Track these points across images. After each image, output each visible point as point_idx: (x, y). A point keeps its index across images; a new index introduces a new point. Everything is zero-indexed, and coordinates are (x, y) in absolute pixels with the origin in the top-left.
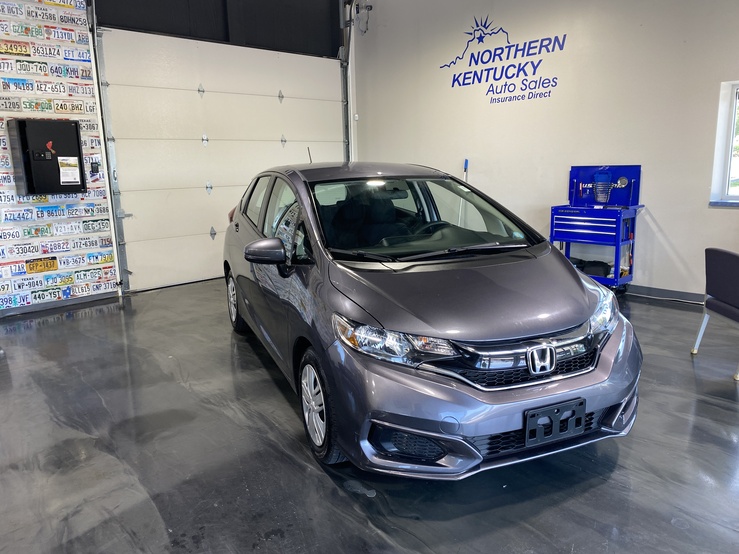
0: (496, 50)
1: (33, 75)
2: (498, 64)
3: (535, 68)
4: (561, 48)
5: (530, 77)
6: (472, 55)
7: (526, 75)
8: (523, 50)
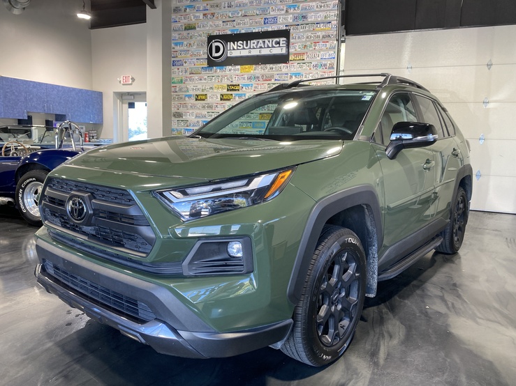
1: (304, 69)
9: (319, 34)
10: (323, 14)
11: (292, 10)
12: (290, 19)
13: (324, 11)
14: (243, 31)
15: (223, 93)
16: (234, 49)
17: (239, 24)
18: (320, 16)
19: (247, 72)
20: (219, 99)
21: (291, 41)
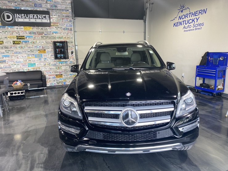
0: (186, 14)
1: (59, 30)
2: (187, 19)
3: (197, 20)
4: (205, 13)
5: (196, 23)
6: (179, 17)
7: (194, 22)
8: (194, 14)
9: (64, 15)
10: (65, 6)
11: (49, 2)
12: (49, 6)
13: (65, 5)
14: (22, 9)
15: (14, 40)
16: (19, 18)
17: (19, 4)
18: (63, 7)
19: (28, 30)
20: (12, 44)
21: (51, 16)
